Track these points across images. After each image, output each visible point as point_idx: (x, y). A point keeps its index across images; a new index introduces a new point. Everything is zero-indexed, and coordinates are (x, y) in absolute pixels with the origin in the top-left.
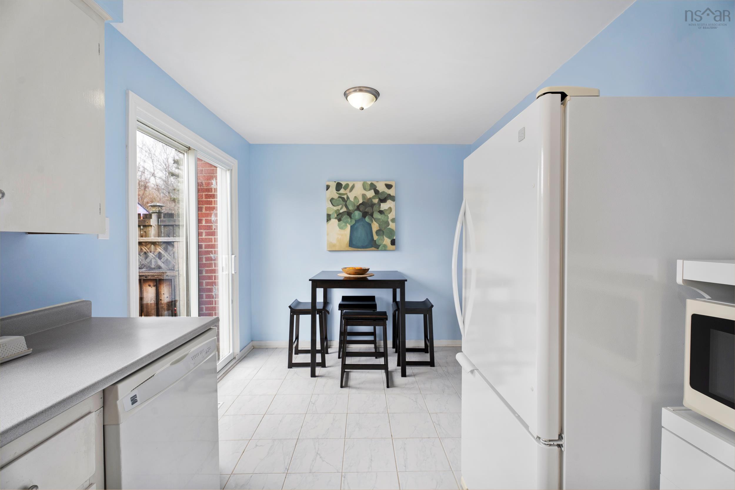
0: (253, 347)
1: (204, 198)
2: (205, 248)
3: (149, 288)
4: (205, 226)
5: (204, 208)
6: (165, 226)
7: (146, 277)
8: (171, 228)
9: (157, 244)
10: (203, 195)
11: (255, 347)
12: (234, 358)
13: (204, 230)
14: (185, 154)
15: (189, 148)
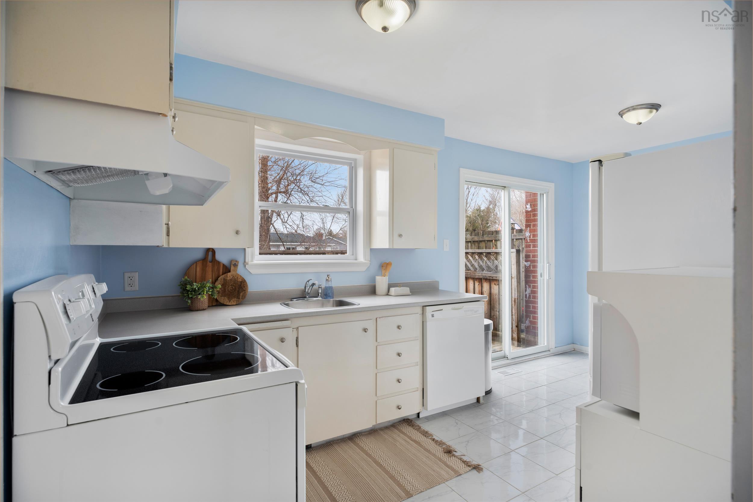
0: (573, 350)
1: (532, 217)
2: (532, 258)
3: (495, 286)
4: (532, 239)
5: (532, 225)
6: (516, 239)
7: (492, 278)
8: (521, 241)
9: (491, 254)
10: (531, 214)
11: (575, 350)
12: (549, 351)
13: (532, 243)
14: (503, 190)
15: (505, 187)
